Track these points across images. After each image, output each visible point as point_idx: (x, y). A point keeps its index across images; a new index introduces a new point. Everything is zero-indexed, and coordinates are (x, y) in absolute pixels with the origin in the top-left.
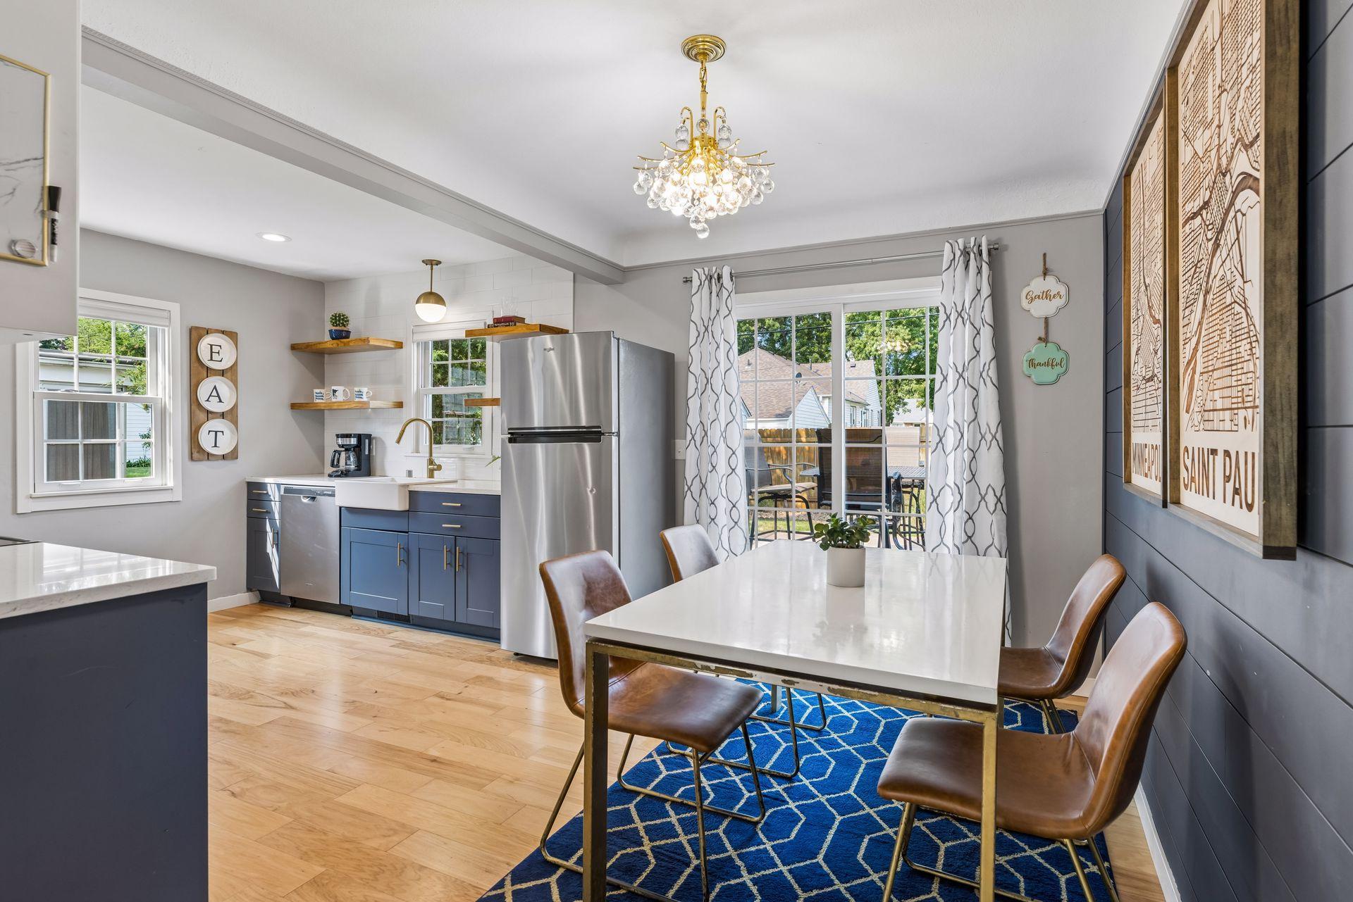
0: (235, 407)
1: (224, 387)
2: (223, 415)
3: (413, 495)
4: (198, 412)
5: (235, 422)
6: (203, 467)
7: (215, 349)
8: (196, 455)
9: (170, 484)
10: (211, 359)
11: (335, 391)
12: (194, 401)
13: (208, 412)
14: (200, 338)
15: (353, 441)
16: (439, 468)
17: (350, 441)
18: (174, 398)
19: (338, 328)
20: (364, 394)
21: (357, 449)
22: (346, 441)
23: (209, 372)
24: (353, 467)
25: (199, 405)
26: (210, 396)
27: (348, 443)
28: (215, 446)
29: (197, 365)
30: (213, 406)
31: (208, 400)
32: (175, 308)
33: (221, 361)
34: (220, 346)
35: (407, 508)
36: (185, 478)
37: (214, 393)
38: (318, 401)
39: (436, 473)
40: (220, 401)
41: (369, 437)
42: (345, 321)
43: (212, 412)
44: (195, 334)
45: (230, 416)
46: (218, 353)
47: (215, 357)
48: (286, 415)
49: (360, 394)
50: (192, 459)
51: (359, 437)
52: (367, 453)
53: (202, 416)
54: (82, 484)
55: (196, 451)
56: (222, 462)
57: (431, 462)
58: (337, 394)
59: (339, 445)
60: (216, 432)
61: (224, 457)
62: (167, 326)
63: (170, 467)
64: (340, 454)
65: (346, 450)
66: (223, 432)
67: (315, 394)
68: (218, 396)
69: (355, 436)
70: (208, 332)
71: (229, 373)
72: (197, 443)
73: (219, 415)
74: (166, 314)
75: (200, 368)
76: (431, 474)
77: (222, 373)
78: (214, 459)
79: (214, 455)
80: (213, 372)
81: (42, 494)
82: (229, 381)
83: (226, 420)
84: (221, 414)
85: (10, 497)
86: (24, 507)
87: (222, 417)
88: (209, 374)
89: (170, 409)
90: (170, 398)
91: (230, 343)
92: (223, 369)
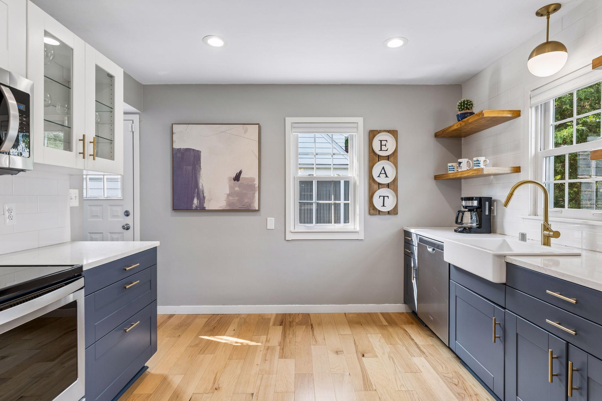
0: (395, 180)
1: (389, 167)
2: (388, 186)
3: (511, 268)
4: (373, 184)
5: (396, 191)
6: (376, 219)
7: (383, 143)
8: (372, 211)
9: (358, 229)
10: (381, 150)
11: (460, 163)
12: (371, 178)
13: (379, 184)
14: (374, 136)
15: (475, 203)
16: (557, 234)
17: (472, 203)
18: (359, 176)
19: (463, 112)
20: (482, 163)
21: (479, 210)
22: (469, 203)
23: (380, 158)
24: (474, 225)
25: (374, 180)
26: (380, 173)
27: (470, 205)
28: (383, 206)
29: (372, 154)
30: (382, 180)
31: (379, 176)
32: (360, 120)
33: (387, 150)
34: (387, 141)
35: (504, 280)
36: (366, 226)
37: (383, 172)
38: (450, 172)
39: (553, 240)
40: (387, 176)
41: (490, 199)
42: (469, 105)
43: (381, 184)
44: (372, 134)
45: (393, 185)
46: (385, 145)
47: (383, 148)
48: (431, 184)
49: (478, 163)
50: (370, 214)
51: (480, 200)
52: (487, 213)
53: (376, 186)
54: (315, 226)
55: (373, 210)
56: (388, 216)
57: (546, 227)
58: (461, 165)
59: (463, 207)
60: (384, 197)
61: (389, 213)
62: (355, 132)
63: (358, 218)
64: (463, 214)
65: (469, 210)
66: (388, 197)
67: (449, 167)
68: (385, 173)
69: (476, 199)
70: (379, 132)
71: (392, 158)
72: (372, 204)
73: (386, 186)
74: (355, 125)
75: (374, 156)
76: (546, 242)
77: (388, 158)
78: (382, 214)
79: (383, 211)
80: (382, 158)
81: (296, 230)
82: (391, 162)
83: (390, 189)
84: (387, 185)
85: (284, 231)
86: (289, 237)
87: (388, 187)
88: (379, 160)
89: (358, 183)
90: (357, 176)
91: (392, 138)
92: (388, 156)
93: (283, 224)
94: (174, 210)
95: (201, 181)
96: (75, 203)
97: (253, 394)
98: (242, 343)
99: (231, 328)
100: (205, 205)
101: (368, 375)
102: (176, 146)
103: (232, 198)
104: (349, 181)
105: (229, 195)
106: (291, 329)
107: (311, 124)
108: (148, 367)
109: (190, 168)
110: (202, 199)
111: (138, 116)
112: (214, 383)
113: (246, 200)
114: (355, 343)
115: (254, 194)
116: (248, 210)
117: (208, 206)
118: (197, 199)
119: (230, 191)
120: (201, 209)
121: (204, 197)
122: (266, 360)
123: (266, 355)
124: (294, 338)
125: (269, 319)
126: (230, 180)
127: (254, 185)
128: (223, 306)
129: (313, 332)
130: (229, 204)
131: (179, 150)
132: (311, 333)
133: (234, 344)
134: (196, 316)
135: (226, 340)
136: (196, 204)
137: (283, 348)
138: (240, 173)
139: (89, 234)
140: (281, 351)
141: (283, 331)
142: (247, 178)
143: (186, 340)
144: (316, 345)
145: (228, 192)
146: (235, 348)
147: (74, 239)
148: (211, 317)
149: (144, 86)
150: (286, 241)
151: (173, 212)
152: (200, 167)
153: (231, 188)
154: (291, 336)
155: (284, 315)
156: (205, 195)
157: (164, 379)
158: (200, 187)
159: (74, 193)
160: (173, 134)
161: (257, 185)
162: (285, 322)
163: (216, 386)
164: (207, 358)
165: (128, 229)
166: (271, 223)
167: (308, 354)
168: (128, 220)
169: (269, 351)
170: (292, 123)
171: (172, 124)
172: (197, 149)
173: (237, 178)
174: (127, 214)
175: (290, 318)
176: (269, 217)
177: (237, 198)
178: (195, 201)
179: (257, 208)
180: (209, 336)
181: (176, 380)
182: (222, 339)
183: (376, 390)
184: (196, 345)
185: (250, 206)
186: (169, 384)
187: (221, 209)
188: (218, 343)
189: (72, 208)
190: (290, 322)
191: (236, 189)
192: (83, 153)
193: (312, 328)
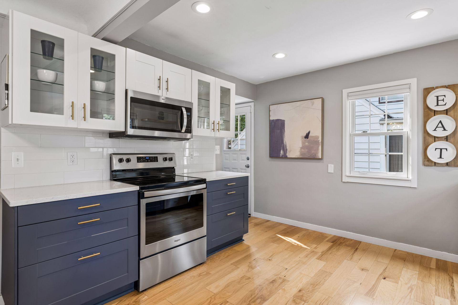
0: (455, 133)
1: (447, 121)
4: (428, 137)
6: (432, 170)
7: (440, 98)
8: (426, 163)
9: (410, 178)
10: (438, 105)
12: (426, 132)
13: (435, 137)
14: (429, 93)
18: (412, 130)
25: (428, 134)
26: (437, 127)
28: (441, 157)
29: (427, 110)
30: (439, 133)
31: (435, 130)
32: (413, 81)
33: (445, 105)
34: (445, 96)
36: (420, 176)
37: (440, 126)
40: (445, 130)
43: (437, 137)
44: (427, 92)
45: (452, 138)
46: (443, 100)
47: (440, 103)
50: (424, 165)
53: (431, 139)
54: (368, 173)
55: (427, 161)
56: (446, 168)
60: (441, 149)
61: (447, 164)
62: (408, 92)
63: (410, 168)
66: (446, 149)
68: (443, 127)
70: (433, 89)
71: (451, 111)
72: (426, 157)
73: (444, 139)
74: (408, 86)
75: (429, 112)
77: (445, 112)
78: (440, 166)
79: (439, 163)
80: (438, 113)
81: (351, 175)
82: (451, 116)
83: (449, 142)
84: (446, 137)
85: (341, 175)
86: (345, 179)
87: (446, 140)
88: (436, 114)
89: (411, 137)
90: (410, 130)
91: (452, 92)
92: (447, 110)
93: (341, 170)
94: (270, 157)
95: (285, 139)
96: (218, 152)
97: (287, 269)
98: (298, 244)
99: (297, 235)
100: (287, 155)
101: (377, 289)
102: (271, 119)
103: (303, 150)
104: (402, 136)
105: (301, 148)
106: (338, 247)
107: (364, 91)
108: (244, 240)
109: (279, 131)
110: (285, 151)
111: (253, 103)
112: (270, 257)
113: (313, 152)
114: (384, 270)
115: (318, 147)
116: (314, 158)
117: (289, 155)
118: (283, 151)
119: (302, 146)
120: (285, 157)
121: (287, 150)
122: (307, 257)
123: (309, 254)
124: (336, 252)
125: (327, 237)
126: (302, 138)
127: (319, 141)
128: (298, 222)
129: (354, 253)
130: (302, 154)
131: (273, 120)
132: (352, 253)
133: (293, 244)
134: (281, 224)
135: (290, 240)
136: (282, 154)
137: (323, 255)
138: (309, 133)
139: (232, 169)
140: (321, 256)
141: (331, 246)
142: (313, 136)
143: (269, 234)
144: (350, 260)
145: (301, 146)
146: (292, 246)
147: (217, 170)
148: (289, 227)
149: (257, 85)
150: (343, 183)
151: (270, 158)
152: (285, 130)
153: (303, 143)
154: (334, 250)
155: (340, 238)
156: (287, 148)
157: (248, 247)
158: (285, 143)
159: (218, 147)
160: (270, 111)
161: (320, 141)
162: (337, 241)
163: (270, 258)
164: (274, 245)
165: (248, 167)
166: (331, 168)
167: (338, 263)
168: (248, 162)
169: (312, 253)
170: (348, 93)
171: (270, 105)
172: (283, 119)
173: (307, 136)
174: (248, 159)
175: (343, 240)
176: (329, 164)
177: (307, 150)
178: (282, 152)
179: (320, 157)
180: (282, 236)
181: (253, 249)
182: (288, 239)
183: (374, 299)
184: (272, 238)
185: (316, 156)
186: (249, 250)
187: (297, 157)
188: (285, 240)
189: (216, 154)
190: (341, 242)
191: (306, 144)
192: (214, 129)
193: (355, 250)
